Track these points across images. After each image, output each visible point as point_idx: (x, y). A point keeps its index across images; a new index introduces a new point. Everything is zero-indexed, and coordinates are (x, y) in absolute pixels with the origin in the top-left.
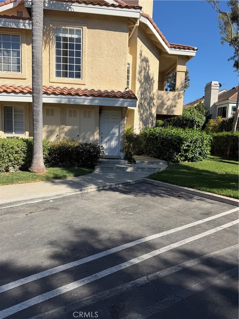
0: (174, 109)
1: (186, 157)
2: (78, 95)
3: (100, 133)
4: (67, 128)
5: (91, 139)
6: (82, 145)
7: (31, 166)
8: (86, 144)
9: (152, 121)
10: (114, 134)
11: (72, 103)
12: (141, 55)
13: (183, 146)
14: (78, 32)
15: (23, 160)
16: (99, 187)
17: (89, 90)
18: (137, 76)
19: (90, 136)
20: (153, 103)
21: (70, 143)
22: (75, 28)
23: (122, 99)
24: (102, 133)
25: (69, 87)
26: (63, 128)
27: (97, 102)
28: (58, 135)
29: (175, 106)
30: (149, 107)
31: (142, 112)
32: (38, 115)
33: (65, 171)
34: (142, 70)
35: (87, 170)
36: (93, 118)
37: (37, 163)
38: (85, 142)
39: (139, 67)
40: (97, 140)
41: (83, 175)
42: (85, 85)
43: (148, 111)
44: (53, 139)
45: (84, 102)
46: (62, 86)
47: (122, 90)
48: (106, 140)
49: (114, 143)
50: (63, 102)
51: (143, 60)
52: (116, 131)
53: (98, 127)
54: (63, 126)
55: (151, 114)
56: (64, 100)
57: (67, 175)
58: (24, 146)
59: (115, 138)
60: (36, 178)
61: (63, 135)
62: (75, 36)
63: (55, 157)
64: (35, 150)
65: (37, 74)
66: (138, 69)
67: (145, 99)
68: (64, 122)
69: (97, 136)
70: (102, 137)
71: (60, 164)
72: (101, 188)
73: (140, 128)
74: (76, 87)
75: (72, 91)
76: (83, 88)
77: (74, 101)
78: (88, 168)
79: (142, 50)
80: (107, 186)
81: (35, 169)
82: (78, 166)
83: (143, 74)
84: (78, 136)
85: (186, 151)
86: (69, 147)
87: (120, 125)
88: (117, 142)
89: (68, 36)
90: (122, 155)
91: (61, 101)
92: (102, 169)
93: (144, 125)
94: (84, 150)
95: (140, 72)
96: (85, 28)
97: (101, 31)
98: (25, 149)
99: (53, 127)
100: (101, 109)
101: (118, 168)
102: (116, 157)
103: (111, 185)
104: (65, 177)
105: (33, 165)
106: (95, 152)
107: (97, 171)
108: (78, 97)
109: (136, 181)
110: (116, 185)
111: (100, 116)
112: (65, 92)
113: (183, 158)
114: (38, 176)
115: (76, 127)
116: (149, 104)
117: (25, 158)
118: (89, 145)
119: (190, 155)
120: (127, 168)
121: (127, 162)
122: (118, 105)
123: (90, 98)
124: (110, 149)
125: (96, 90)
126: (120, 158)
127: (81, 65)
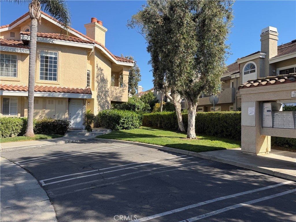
0: (121, 98)
1: (123, 127)
2: (55, 92)
3: (69, 114)
4: (47, 111)
5: (63, 117)
6: (57, 121)
7: (25, 133)
8: (59, 121)
9: (108, 106)
10: (79, 114)
11: (51, 96)
12: (97, 67)
13: (121, 120)
14: (55, 54)
15: (21, 130)
16: (66, 142)
17: (62, 88)
18: (95, 79)
19: (62, 115)
20: (108, 94)
21: (49, 120)
22: (53, 52)
23: (82, 94)
24: (70, 114)
25: (49, 86)
26: (44, 111)
27: (67, 96)
28: (40, 116)
29: (122, 97)
30: (105, 96)
31: (100, 100)
32: (31, 105)
33: (46, 136)
34: (98, 75)
35: (60, 135)
36: (64, 105)
37: (30, 131)
38: (59, 119)
39: (97, 74)
40: (67, 118)
41: (57, 137)
42: (59, 84)
43: (104, 99)
44: (37, 118)
45: (59, 96)
46: (44, 85)
47: (84, 88)
48: (73, 118)
49: (79, 120)
50: (45, 96)
51: (99, 69)
52: (80, 112)
53: (68, 110)
54: (44, 110)
55: (107, 101)
56: (46, 95)
57: (48, 137)
58: (21, 122)
59: (79, 117)
60: (30, 139)
61: (44, 115)
62: (53, 56)
63: (39, 129)
64: (28, 124)
65: (31, 84)
66: (95, 75)
67: (102, 92)
68: (45, 108)
69: (67, 116)
70: (70, 116)
71: (42, 132)
72: (67, 142)
73: (99, 110)
74: (53, 86)
75: (51, 89)
76: (58, 86)
77: (52, 95)
78: (60, 134)
79: (98, 63)
80: (70, 141)
81: (28, 135)
82: (54, 134)
83: (99, 78)
84: (54, 116)
85: (123, 123)
86: (49, 122)
87: (83, 108)
88: (81, 119)
89: (49, 55)
90: (84, 127)
91: (44, 95)
92: (69, 135)
93: (102, 108)
94: (58, 124)
95: (97, 77)
96: (60, 52)
97: (70, 54)
98: (22, 123)
99: (38, 111)
100: (70, 99)
101: (79, 134)
102: (80, 129)
103: (73, 141)
104: (46, 138)
105: (27, 132)
106: (65, 125)
107: (66, 135)
108: (54, 93)
109: (88, 139)
110: (76, 141)
111: (69, 104)
112: (47, 90)
113: (122, 128)
114: (31, 138)
115: (53, 110)
116: (105, 95)
117: (22, 128)
118: (61, 121)
119: (126, 126)
120: (85, 134)
121: (86, 131)
122: (80, 97)
123: (63, 93)
124: (76, 123)
125: (66, 88)
126: (83, 129)
127: (57, 73)
